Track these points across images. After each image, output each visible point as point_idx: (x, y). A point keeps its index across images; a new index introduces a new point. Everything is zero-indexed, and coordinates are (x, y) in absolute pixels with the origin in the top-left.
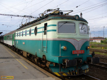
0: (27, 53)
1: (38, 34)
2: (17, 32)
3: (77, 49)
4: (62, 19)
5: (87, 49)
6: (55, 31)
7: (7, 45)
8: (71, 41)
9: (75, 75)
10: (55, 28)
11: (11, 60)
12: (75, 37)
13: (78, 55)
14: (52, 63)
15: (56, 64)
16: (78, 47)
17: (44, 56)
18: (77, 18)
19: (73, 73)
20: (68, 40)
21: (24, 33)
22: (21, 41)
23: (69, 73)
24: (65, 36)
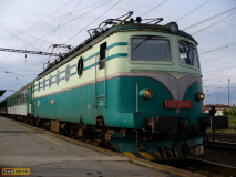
2: (37, 83)
3: (175, 98)
9: (172, 158)
16: (177, 93)
18: (173, 29)
19: (168, 154)
23: (158, 154)
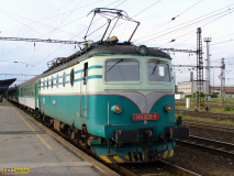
0: (61, 123)
1: (75, 83)
4: (113, 54)
5: (166, 111)
6: (100, 77)
7: (25, 109)
8: (129, 96)
10: (100, 72)
11: (25, 137)
12: (137, 87)
13: (145, 122)
14: (96, 138)
15: (103, 139)
17: (84, 125)
20: (123, 94)
21: (55, 82)
22: (49, 98)
24: (117, 87)
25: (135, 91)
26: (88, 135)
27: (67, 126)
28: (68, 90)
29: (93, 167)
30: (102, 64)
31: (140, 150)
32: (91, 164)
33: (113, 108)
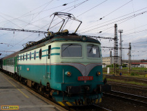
25: (79, 63)
26: (51, 89)
27: (36, 84)
28: (37, 61)
29: (55, 108)
30: (60, 46)
31: (82, 98)
32: (53, 106)
33: (66, 73)
